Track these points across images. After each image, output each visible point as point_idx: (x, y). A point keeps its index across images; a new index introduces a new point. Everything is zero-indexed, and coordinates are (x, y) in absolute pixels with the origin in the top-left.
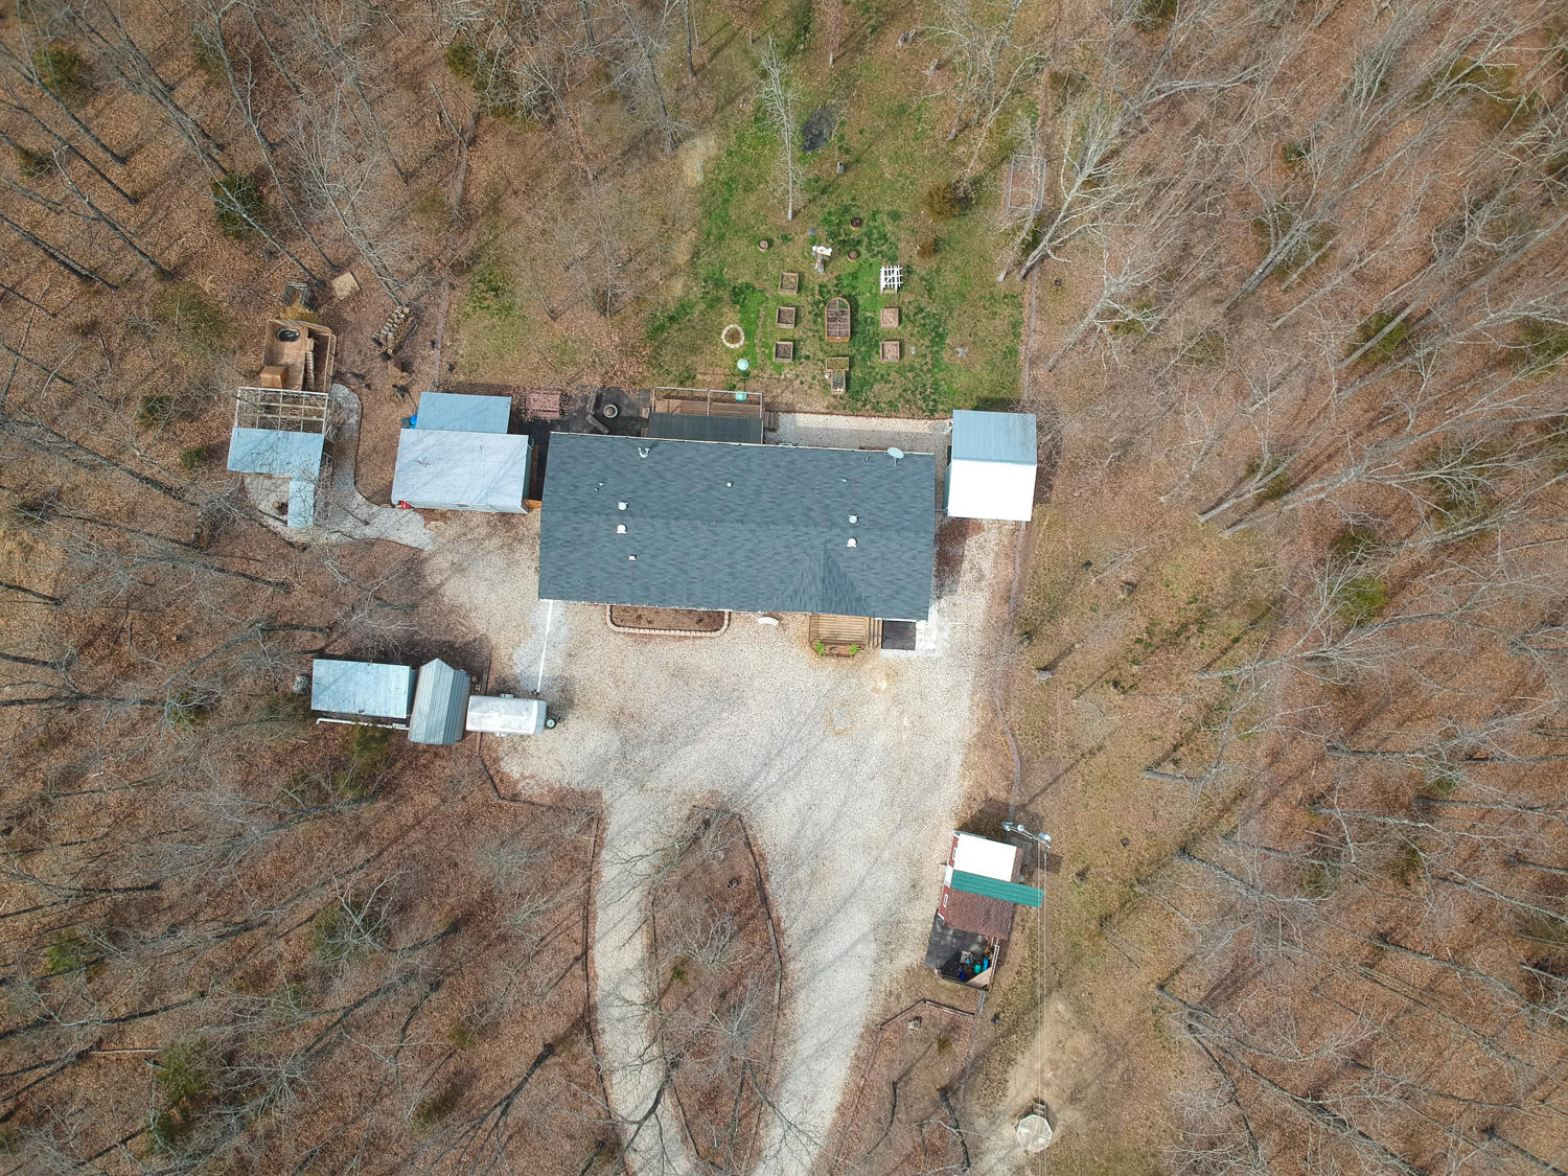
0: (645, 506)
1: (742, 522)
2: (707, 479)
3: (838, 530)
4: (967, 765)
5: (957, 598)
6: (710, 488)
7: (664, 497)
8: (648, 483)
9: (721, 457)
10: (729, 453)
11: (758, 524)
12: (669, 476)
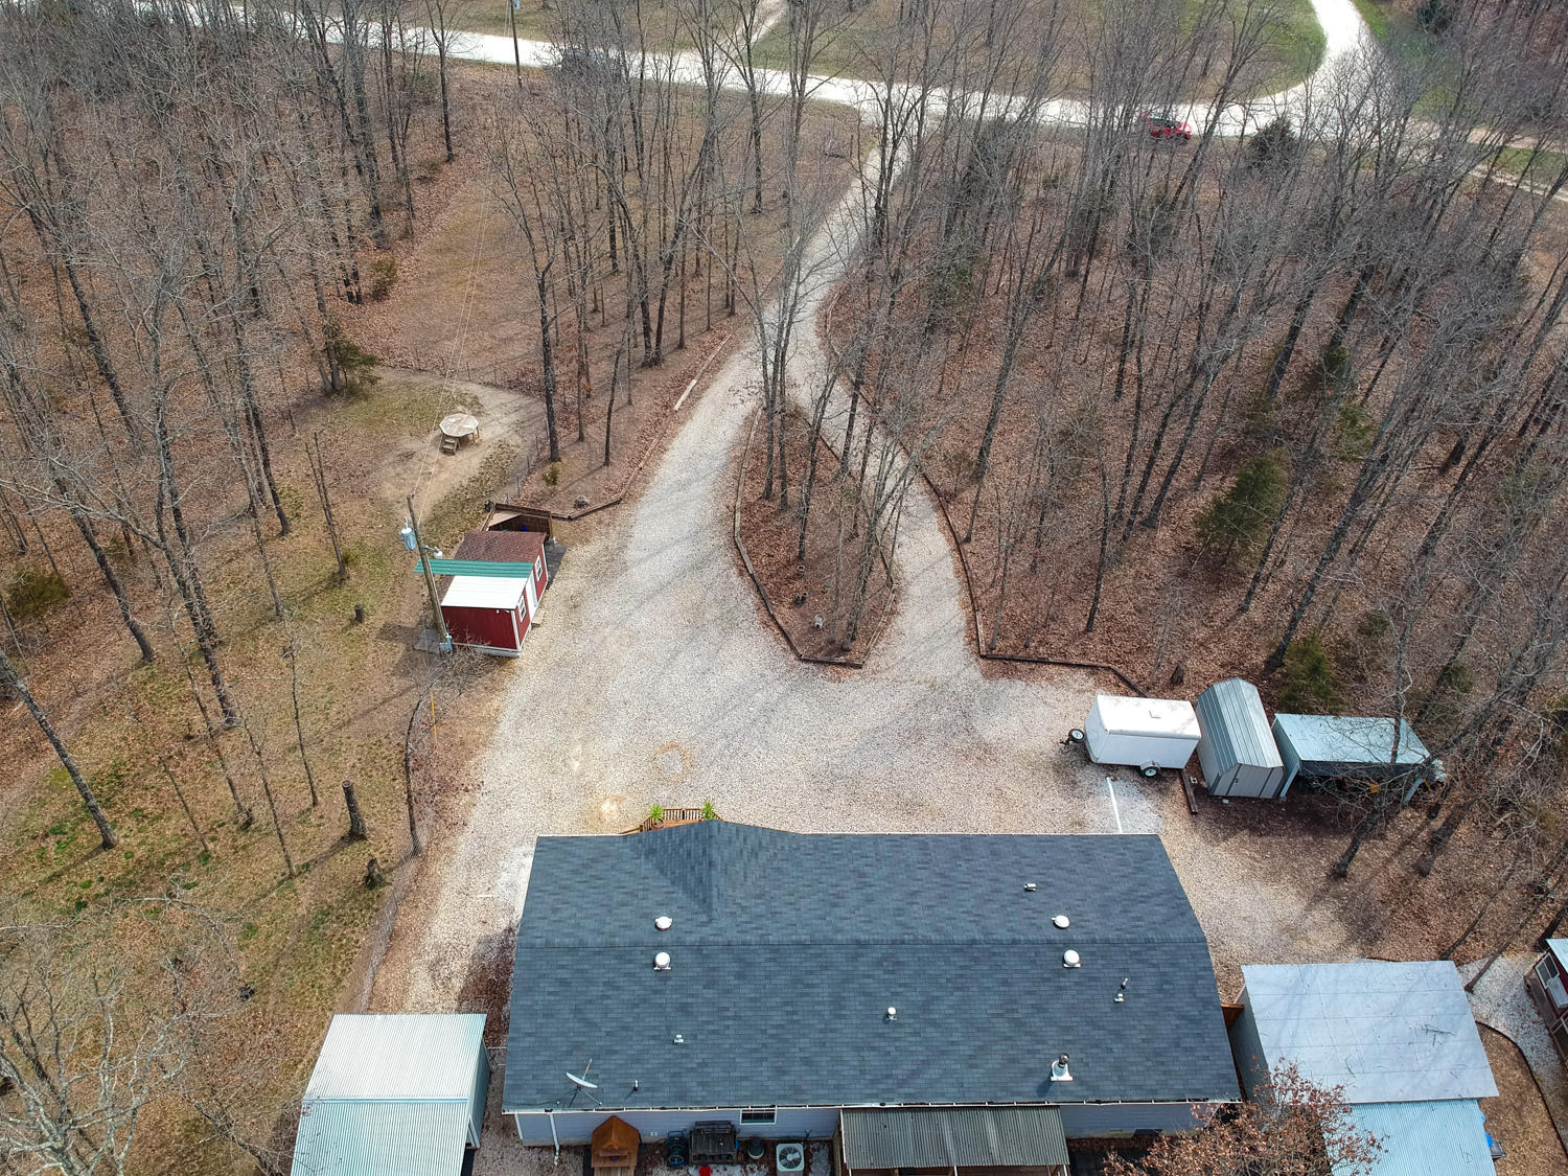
0: (1033, 962)
1: (858, 943)
2: (933, 1024)
3: (690, 939)
5: (479, 931)
6: (925, 1007)
7: (1005, 982)
8: (1039, 1009)
9: (914, 1074)
10: (902, 1083)
11: (831, 942)
12: (1003, 1026)
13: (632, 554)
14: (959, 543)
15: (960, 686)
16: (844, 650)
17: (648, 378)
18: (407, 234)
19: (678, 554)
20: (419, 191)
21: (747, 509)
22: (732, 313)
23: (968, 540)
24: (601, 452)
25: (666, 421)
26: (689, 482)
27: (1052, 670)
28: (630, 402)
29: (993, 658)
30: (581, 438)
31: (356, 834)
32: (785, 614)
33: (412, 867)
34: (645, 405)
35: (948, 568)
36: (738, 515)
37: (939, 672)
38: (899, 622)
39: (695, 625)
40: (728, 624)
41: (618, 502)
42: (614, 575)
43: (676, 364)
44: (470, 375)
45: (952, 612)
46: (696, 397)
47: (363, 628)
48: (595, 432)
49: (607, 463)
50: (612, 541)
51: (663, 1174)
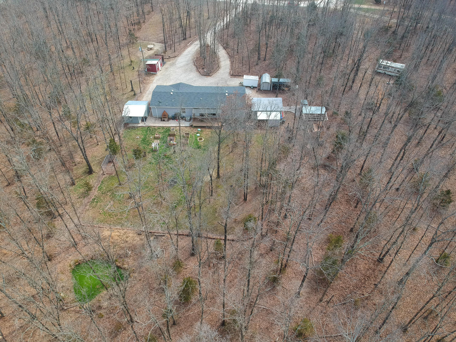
0: (221, 95)
1: (198, 93)
3: (175, 92)
4: (153, 80)
11: (195, 93)
13: (177, 62)
14: (232, 63)
15: (226, 78)
16: (209, 74)
17: (183, 42)
18: (144, 22)
19: (184, 63)
20: (146, 16)
21: (197, 58)
24: (174, 50)
25: (186, 47)
26: (188, 55)
27: (241, 77)
28: (180, 45)
29: (233, 75)
30: (171, 49)
31: (132, 90)
32: (200, 70)
33: (140, 94)
34: (182, 45)
35: (229, 65)
36: (195, 59)
37: (223, 77)
38: (218, 71)
39: (186, 71)
40: (191, 71)
41: (176, 57)
42: (174, 65)
43: (189, 40)
44: (153, 41)
45: (228, 70)
46: (191, 44)
47: (134, 70)
49: (175, 52)
50: (174, 61)
51: (171, 121)
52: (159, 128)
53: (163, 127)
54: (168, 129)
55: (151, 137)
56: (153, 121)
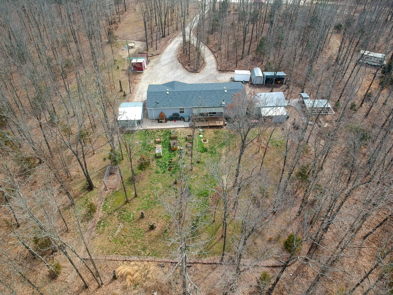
0: (220, 92)
1: (195, 91)
2: (206, 99)
3: (171, 91)
4: (141, 79)
5: (141, 100)
6: (205, 97)
7: (216, 94)
11: (191, 91)
12: (215, 99)
13: (161, 60)
14: (216, 58)
15: (215, 74)
16: (196, 70)
17: (163, 39)
18: (119, 21)
19: (169, 60)
20: (121, 16)
22: (177, 30)
23: (218, 57)
24: (155, 48)
25: (166, 44)
26: (171, 52)
27: (230, 72)
28: (160, 42)
29: (220, 71)
30: (152, 47)
31: (121, 91)
32: (187, 67)
33: (130, 94)
34: (163, 42)
35: (214, 61)
36: (179, 55)
37: (212, 73)
38: (205, 67)
39: (172, 68)
40: (177, 68)
41: (159, 54)
42: (158, 63)
43: (167, 37)
44: (132, 39)
45: (214, 66)
46: (171, 41)
47: (119, 70)
48: (154, 46)
49: (156, 50)
50: (158, 59)
51: (169, 122)
52: (158, 130)
53: (162, 130)
54: (168, 132)
55: (152, 142)
56: (150, 123)
